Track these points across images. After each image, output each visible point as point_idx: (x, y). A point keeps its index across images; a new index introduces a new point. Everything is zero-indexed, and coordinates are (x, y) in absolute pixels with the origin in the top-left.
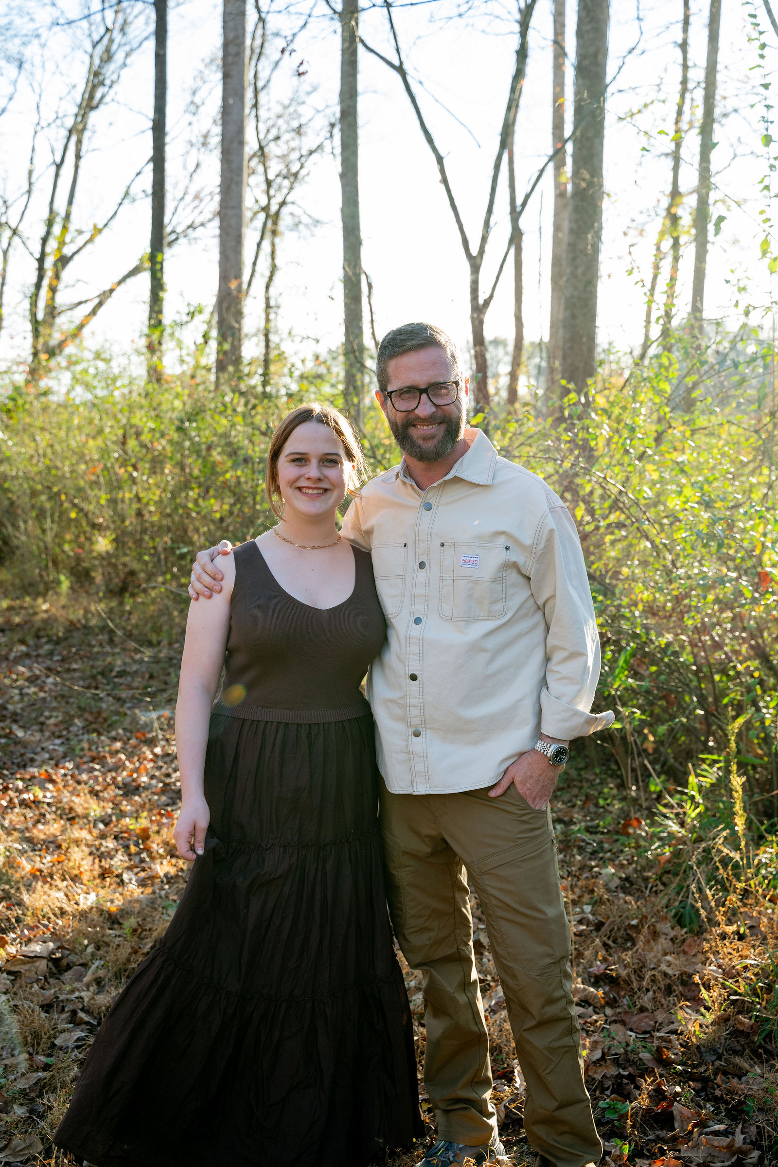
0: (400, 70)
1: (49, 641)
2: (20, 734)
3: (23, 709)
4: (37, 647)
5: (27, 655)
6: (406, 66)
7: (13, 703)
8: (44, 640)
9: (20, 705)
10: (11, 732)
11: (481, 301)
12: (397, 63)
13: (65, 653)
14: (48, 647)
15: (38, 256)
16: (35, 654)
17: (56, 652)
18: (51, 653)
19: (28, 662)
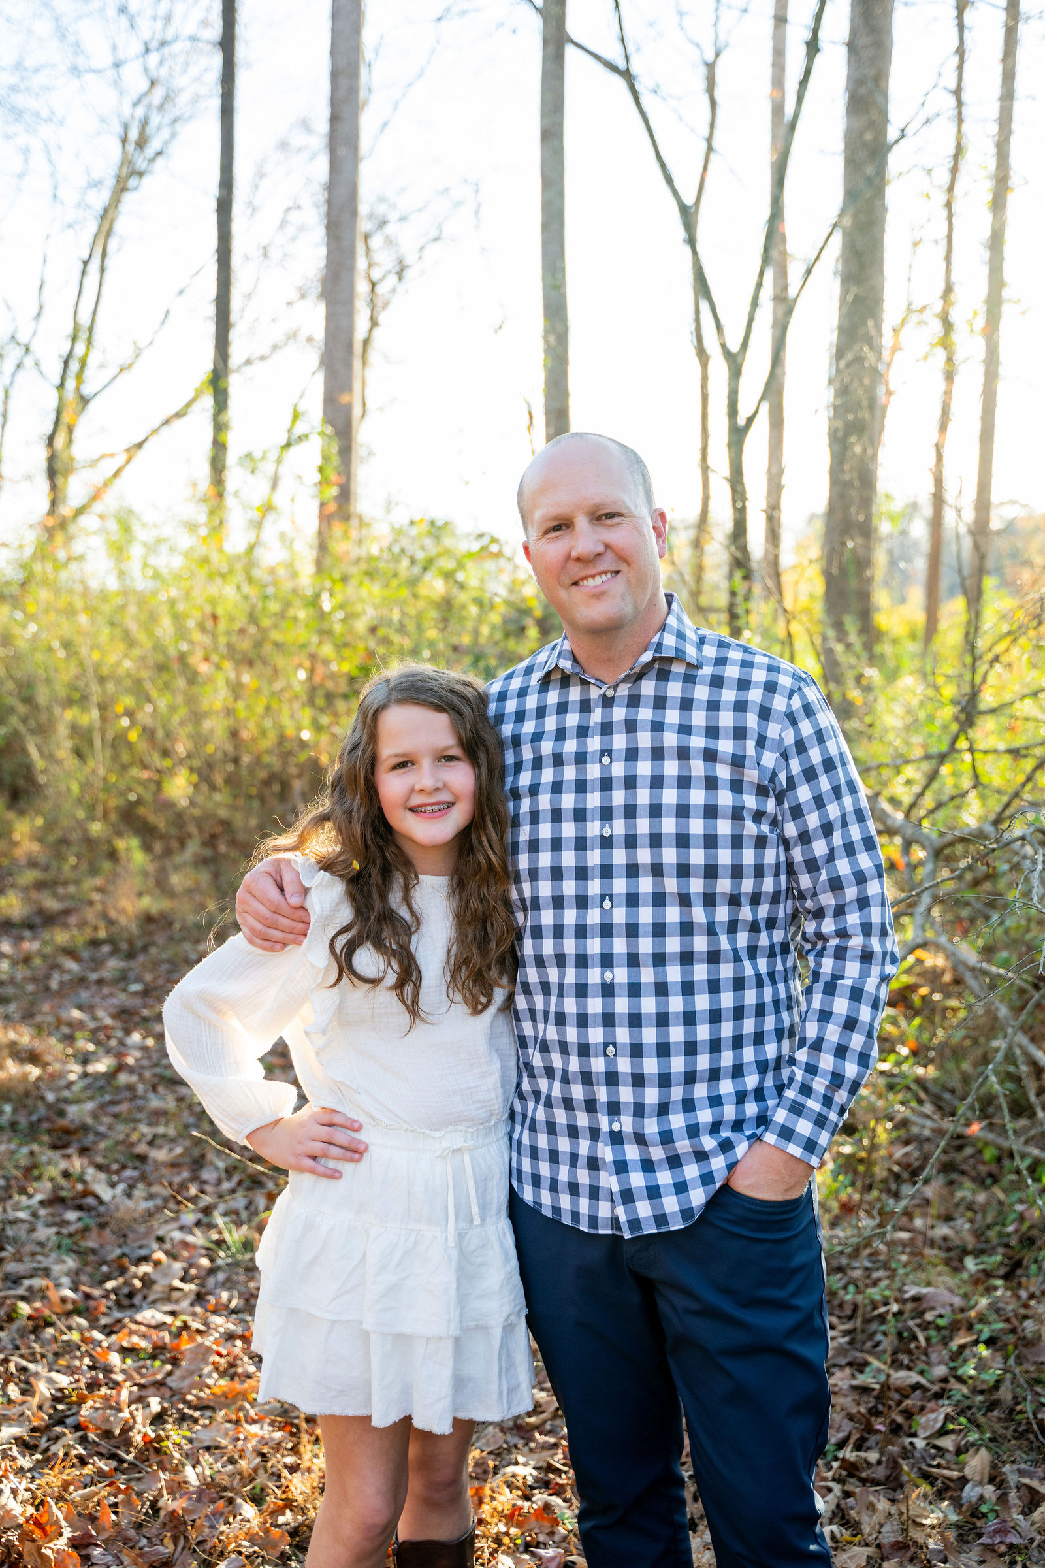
0: (627, 75)
1: (115, 951)
2: (106, 1193)
3: (95, 1115)
4: (97, 964)
5: (82, 981)
6: (634, 70)
7: (77, 1102)
8: (106, 949)
9: (90, 1106)
10: (87, 1193)
11: (741, 421)
12: (622, 65)
13: (148, 977)
14: (114, 964)
15: (58, 381)
16: (94, 976)
17: (131, 975)
18: (123, 978)
19: (84, 995)
